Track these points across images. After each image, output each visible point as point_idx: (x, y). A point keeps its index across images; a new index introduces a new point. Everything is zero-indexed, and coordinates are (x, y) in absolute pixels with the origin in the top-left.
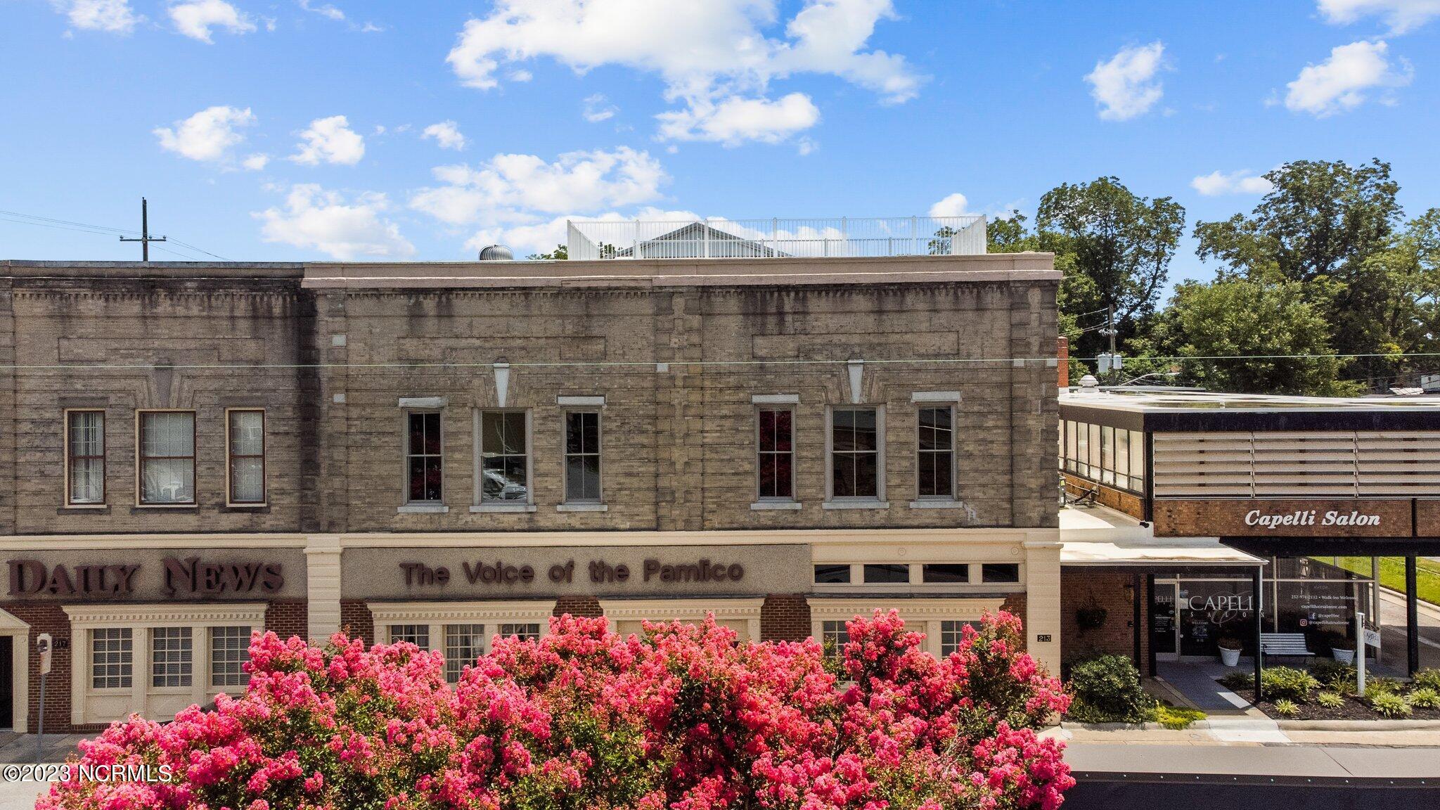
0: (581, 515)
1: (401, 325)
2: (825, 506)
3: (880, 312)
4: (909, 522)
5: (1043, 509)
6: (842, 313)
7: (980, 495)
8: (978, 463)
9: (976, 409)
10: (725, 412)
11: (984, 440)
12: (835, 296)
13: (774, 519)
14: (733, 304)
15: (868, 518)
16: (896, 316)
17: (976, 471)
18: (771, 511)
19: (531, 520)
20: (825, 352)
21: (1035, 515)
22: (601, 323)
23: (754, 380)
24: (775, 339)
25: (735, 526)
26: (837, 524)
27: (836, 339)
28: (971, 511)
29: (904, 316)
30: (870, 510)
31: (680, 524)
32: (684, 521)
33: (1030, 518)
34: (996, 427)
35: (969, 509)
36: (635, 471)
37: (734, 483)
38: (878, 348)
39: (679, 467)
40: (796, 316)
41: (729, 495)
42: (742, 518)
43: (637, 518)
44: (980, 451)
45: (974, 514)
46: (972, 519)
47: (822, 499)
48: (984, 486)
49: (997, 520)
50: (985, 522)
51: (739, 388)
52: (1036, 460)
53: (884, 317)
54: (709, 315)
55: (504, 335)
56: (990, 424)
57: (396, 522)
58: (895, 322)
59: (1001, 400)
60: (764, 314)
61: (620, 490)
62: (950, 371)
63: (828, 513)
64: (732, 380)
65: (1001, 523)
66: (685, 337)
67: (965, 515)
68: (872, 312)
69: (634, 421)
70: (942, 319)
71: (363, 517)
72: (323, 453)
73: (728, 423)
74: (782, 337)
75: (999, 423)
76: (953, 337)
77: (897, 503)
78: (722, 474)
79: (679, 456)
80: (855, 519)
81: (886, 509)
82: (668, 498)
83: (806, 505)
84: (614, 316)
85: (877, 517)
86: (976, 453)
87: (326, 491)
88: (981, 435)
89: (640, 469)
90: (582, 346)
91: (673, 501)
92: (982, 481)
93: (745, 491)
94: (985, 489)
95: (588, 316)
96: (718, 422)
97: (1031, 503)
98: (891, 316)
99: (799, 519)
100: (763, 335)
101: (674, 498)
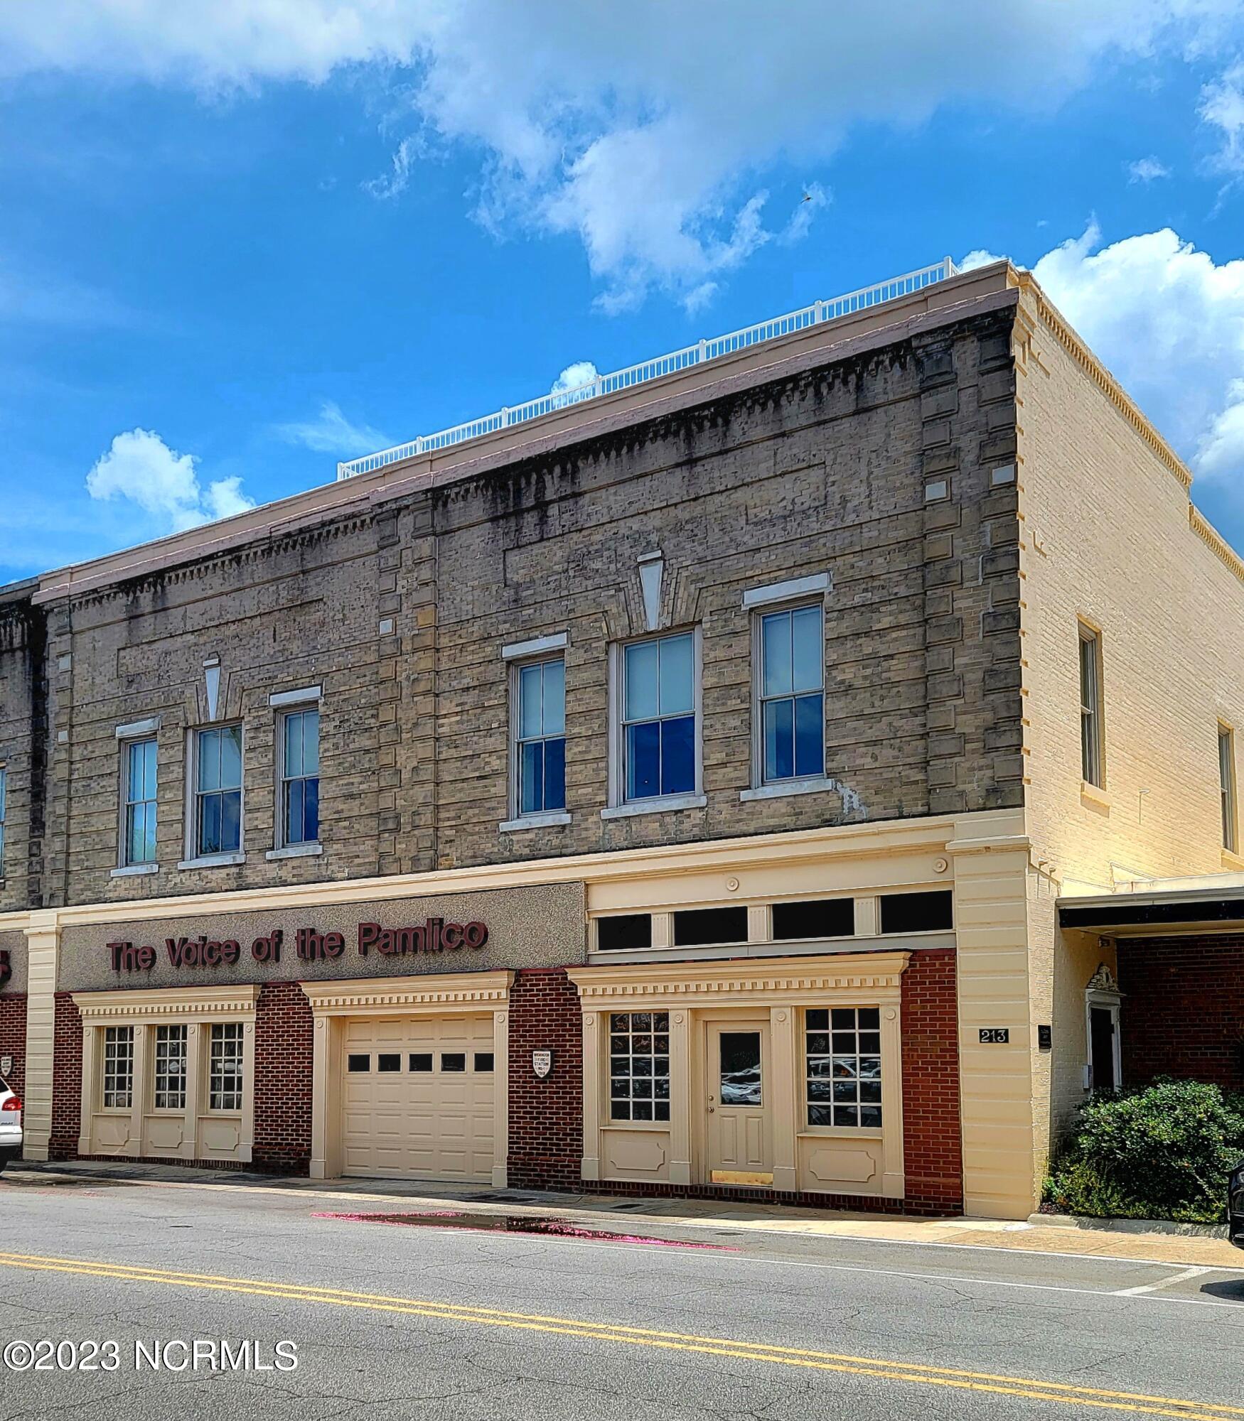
0: (295, 863)
1: (119, 633)
2: (606, 814)
3: (691, 462)
4: (742, 827)
5: (989, 773)
6: (631, 479)
7: (868, 762)
8: (862, 702)
9: (857, 600)
10: (466, 682)
11: (874, 656)
12: (619, 455)
13: (531, 844)
14: (477, 508)
15: (672, 829)
16: (716, 461)
17: (861, 716)
18: (527, 830)
19: (240, 875)
20: (606, 554)
21: (974, 788)
22: (319, 580)
23: (505, 622)
24: (537, 549)
25: (479, 861)
26: (625, 844)
27: (623, 528)
28: (850, 794)
29: (730, 458)
30: (677, 812)
31: (407, 864)
32: (411, 859)
33: (962, 794)
34: (897, 627)
35: (845, 792)
36: (355, 790)
37: (478, 794)
38: (688, 527)
39: (406, 775)
40: (563, 504)
41: (470, 812)
42: (488, 848)
43: (357, 861)
44: (865, 678)
45: (855, 798)
46: (851, 809)
47: (601, 803)
48: (875, 743)
49: (900, 807)
50: (876, 811)
51: (486, 638)
52: (974, 676)
53: (699, 469)
54: (447, 532)
55: (216, 623)
56: (886, 622)
57: (110, 891)
58: (716, 473)
59: (905, 574)
60: (519, 513)
61: (338, 820)
62: (809, 540)
63: (611, 826)
64: (476, 629)
65: (906, 811)
66: (415, 575)
67: (838, 804)
68: (678, 465)
69: (355, 716)
70: (796, 447)
71: (81, 886)
72: (49, 809)
73: (470, 698)
74: (544, 543)
75: (903, 619)
76: (815, 476)
77: (720, 796)
78: (463, 780)
79: (405, 758)
80: (653, 829)
81: (702, 808)
82: (391, 825)
83: (578, 817)
84: (333, 564)
85: (687, 825)
86: (858, 683)
87: (50, 856)
88: (868, 646)
89: (362, 787)
90: (298, 619)
91: (397, 830)
92: (871, 734)
93: (493, 804)
94: (876, 750)
95: (304, 572)
96: (458, 700)
97: (963, 763)
98: (709, 464)
99: (568, 841)
100: (519, 547)
101: (399, 823)
